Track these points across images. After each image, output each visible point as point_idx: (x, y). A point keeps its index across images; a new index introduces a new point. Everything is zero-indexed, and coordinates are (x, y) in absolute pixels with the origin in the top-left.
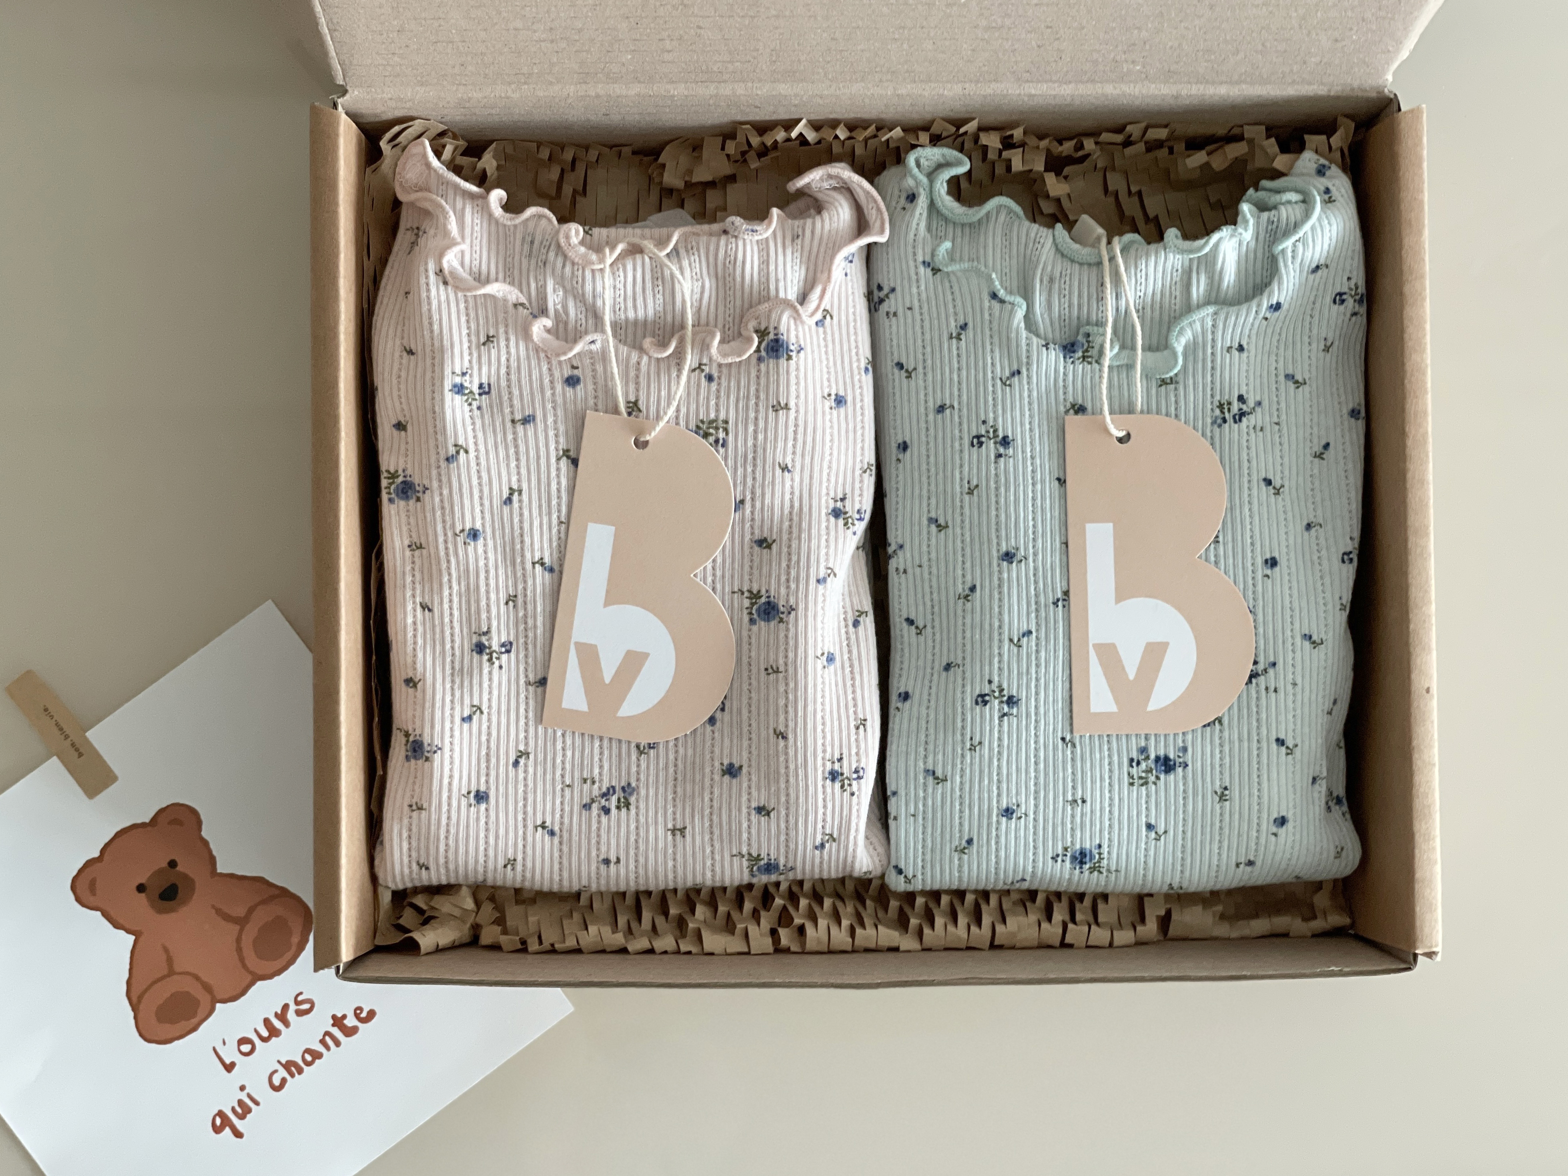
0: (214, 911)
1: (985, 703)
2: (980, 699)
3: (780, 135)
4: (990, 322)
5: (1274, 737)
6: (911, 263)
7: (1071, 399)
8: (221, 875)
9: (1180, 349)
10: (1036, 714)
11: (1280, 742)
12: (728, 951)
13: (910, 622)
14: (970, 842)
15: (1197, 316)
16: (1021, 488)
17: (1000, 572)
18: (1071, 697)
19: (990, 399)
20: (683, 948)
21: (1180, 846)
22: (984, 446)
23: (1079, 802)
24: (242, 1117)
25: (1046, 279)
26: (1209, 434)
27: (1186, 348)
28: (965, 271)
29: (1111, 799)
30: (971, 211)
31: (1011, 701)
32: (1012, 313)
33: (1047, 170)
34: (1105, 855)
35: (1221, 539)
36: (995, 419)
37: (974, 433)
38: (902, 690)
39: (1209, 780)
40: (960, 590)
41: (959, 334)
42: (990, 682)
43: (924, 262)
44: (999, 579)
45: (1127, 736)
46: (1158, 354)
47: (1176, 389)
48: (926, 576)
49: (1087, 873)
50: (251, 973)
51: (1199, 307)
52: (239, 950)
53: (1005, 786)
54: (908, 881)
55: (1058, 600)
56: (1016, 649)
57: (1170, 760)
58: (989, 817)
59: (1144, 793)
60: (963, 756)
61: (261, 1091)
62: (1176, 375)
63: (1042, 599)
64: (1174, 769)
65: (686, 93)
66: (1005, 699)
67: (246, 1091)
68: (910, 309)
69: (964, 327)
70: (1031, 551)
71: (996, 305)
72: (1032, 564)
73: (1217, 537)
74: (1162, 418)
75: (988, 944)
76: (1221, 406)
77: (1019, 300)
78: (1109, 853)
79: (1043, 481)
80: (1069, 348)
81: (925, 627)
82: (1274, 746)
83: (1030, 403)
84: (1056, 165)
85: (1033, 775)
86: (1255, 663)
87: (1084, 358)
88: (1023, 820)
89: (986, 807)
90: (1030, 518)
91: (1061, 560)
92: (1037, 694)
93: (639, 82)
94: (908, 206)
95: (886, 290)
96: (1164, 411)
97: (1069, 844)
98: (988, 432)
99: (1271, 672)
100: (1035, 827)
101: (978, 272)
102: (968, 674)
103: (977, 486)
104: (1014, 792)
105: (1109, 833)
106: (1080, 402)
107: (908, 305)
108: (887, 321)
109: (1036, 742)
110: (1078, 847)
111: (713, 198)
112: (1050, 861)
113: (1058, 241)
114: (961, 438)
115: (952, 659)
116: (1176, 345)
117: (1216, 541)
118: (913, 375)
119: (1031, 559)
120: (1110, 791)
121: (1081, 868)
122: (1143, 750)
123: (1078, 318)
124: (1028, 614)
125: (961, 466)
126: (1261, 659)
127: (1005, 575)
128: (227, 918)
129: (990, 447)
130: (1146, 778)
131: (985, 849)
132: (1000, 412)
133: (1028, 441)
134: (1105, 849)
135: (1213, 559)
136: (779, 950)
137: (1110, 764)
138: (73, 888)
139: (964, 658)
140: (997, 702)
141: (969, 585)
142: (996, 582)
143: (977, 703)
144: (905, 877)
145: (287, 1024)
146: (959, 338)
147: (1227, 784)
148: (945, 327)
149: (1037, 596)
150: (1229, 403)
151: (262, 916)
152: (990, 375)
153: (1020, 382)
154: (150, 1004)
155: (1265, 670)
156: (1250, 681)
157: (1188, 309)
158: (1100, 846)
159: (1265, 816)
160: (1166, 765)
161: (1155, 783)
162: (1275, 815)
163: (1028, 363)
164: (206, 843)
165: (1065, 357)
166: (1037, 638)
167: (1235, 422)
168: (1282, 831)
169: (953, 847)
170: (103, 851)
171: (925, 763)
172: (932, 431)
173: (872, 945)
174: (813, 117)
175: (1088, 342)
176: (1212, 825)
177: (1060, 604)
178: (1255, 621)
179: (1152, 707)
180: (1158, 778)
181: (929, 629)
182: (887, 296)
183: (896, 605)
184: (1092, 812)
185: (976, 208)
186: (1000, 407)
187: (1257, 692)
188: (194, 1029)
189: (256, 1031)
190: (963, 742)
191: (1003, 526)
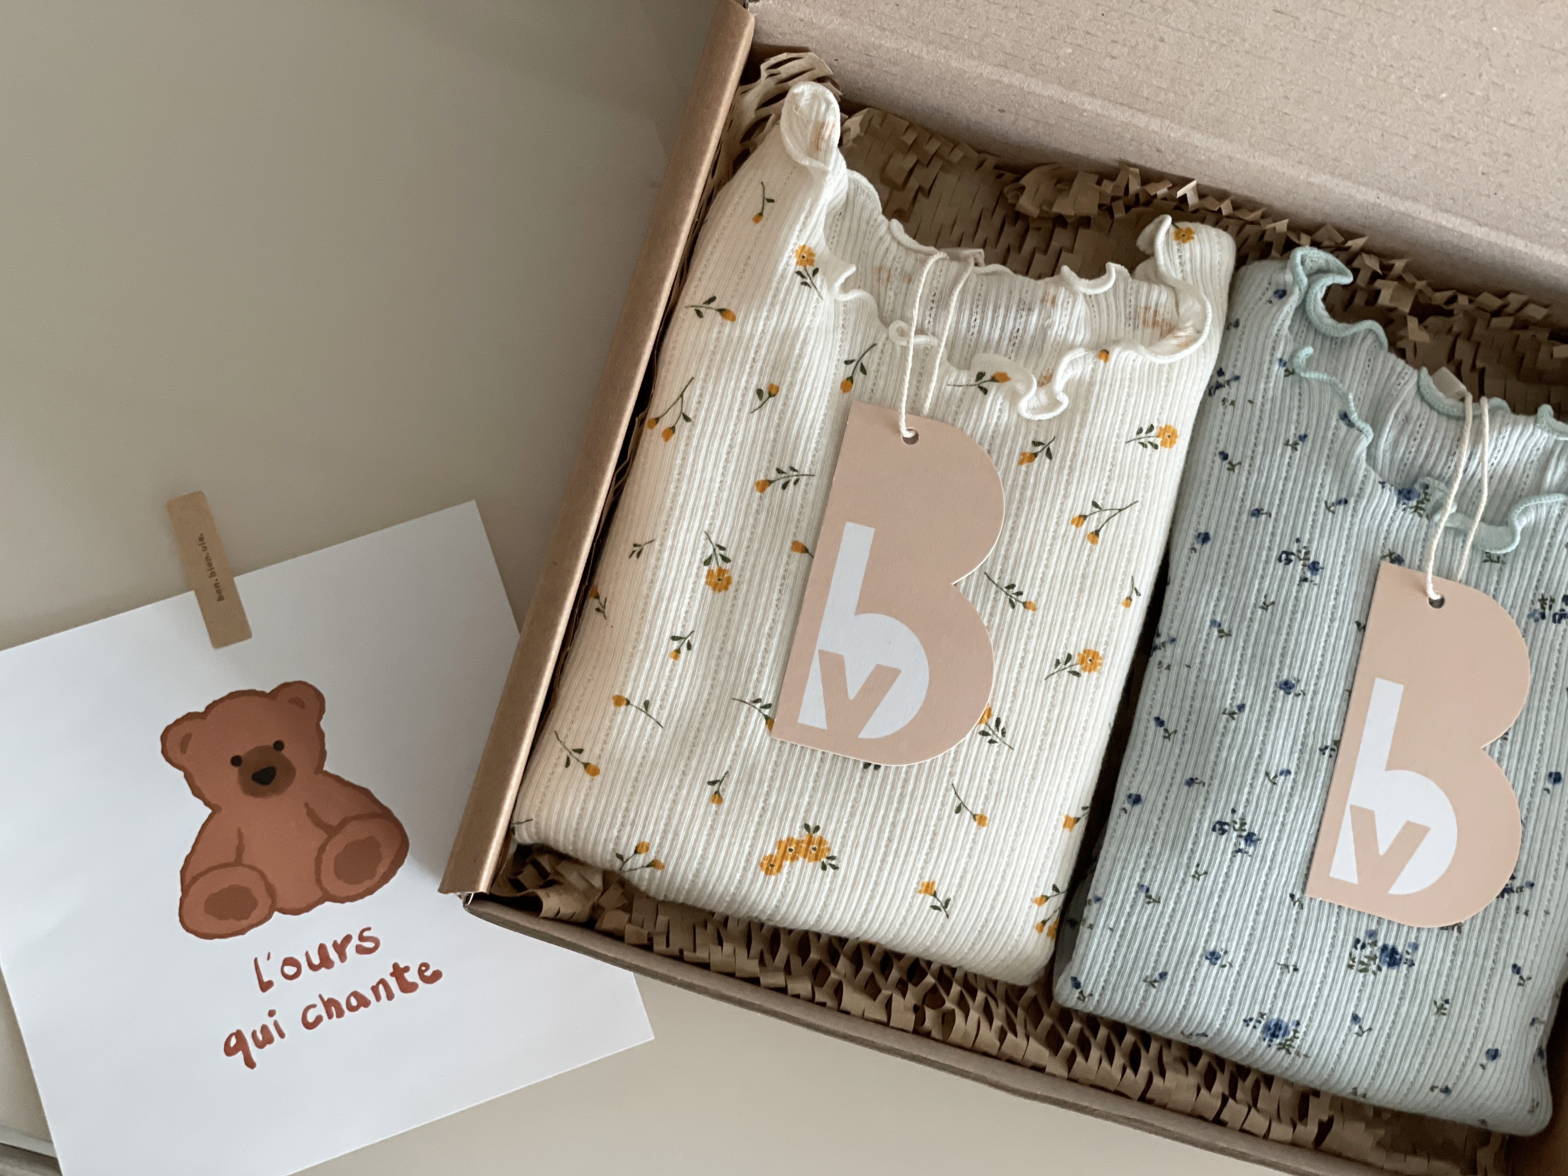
0: (305, 811)
1: (1223, 832)
2: (1218, 826)
3: (1162, 191)
4: (1332, 442)
5: (1512, 963)
6: (1267, 358)
7: (1390, 547)
8: (327, 774)
9: (1519, 529)
10: (1272, 860)
11: (1516, 969)
12: (867, 1014)
13: (1160, 722)
14: (1163, 975)
15: (1546, 501)
16: (1319, 619)
17: (1274, 700)
18: (1312, 854)
19: (1310, 519)
20: (819, 998)
21: (1380, 1049)
22: (1292, 565)
23: (1291, 968)
24: (260, 1045)
25: (1401, 417)
26: (1523, 625)
27: (1523, 529)
28: (1321, 382)
29: (1325, 976)
30: (1341, 326)
31: (1250, 838)
32: (1357, 441)
33: (1412, 313)
34: (1300, 1035)
35: (1510, 737)
36: (1310, 541)
37: (1285, 549)
38: (1134, 791)
39: (1431, 987)
40: (1228, 706)
41: (1296, 444)
42: (1234, 811)
43: (1281, 360)
44: (1271, 707)
45: (1359, 913)
46: (1492, 528)
47: (1501, 569)
48: (1193, 679)
49: (1274, 1048)
50: (322, 888)
51: (1549, 492)
52: (318, 861)
53: (1218, 927)
54: (1082, 997)
55: (1326, 748)
56: (1269, 785)
57: (1397, 953)
58: (1193, 954)
59: (1361, 980)
60: (1184, 882)
61: (291, 1022)
62: (1505, 555)
63: (1310, 741)
64: (1399, 964)
65: (1099, 111)
66: (1245, 834)
67: (274, 1018)
68: (1251, 402)
69: (1303, 438)
70: (1312, 688)
71: (1344, 427)
72: (1308, 702)
73: (1507, 734)
74: (1479, 593)
75: (1139, 1094)
76: (1543, 601)
77: (1368, 429)
78: (1305, 1033)
79: (1342, 620)
80: (1405, 494)
81: (1175, 732)
82: (1509, 970)
83: (1348, 537)
84: (1422, 311)
85: (1251, 924)
86: (1513, 878)
87: (1417, 508)
88: (1226, 969)
89: (1192, 943)
90: (1320, 653)
91: (1340, 706)
92: (1279, 839)
93: (1060, 84)
94: (1275, 300)
95: (1227, 376)
96: (1482, 588)
97: (1267, 1011)
98: (1299, 551)
99: (1527, 891)
100: (1236, 981)
101: (1333, 385)
102: (1213, 796)
103: (1273, 603)
104: (1226, 936)
105: (1313, 1012)
106: (1399, 552)
107: (1251, 398)
108: (1221, 408)
109: (1263, 890)
110: (1275, 1016)
111: (1061, 238)
112: (1242, 1022)
113: (1421, 383)
114: (1270, 549)
115: (1198, 774)
116: (1516, 523)
117: (1504, 738)
118: (1237, 469)
119: (1309, 697)
120: (1326, 968)
121: (1271, 1041)
122: (1372, 934)
123: (1421, 467)
124: (1291, 753)
125: (1262, 577)
126: (1520, 875)
127: (1279, 705)
128: (318, 823)
129: (1298, 568)
130: (1368, 965)
131: (1177, 987)
132: (1317, 535)
133: (1338, 574)
134: (1302, 1029)
135: (1496, 755)
136: (919, 1031)
137: (1334, 937)
138: (164, 738)
139: (1212, 778)
140: (1235, 834)
141: (1238, 702)
142: (1267, 709)
143: (1214, 829)
144: (1081, 993)
145: (343, 957)
146: (1294, 447)
147: (1450, 997)
148: (1283, 432)
149: (1305, 736)
150: (1553, 600)
151: (356, 832)
152: (1316, 495)
153: (1345, 512)
154: (204, 889)
155: (1521, 889)
156: (1502, 895)
157: (1537, 490)
158: (1298, 1024)
159: (1479, 1043)
160: (1392, 957)
161: (1375, 973)
162: (1490, 1046)
163: (1358, 495)
164: (321, 735)
165: (1398, 502)
166: (1294, 780)
167: (1554, 621)
168: (1491, 1065)
169: (1143, 977)
170: (209, 708)
171: (1141, 877)
172: (1241, 532)
173: (1018, 1056)
174: (1206, 182)
175: (1426, 494)
176: (1421, 1037)
177: (1327, 752)
178: (1523, 833)
179: (1394, 891)
180: (1379, 969)
181: (1180, 735)
182: (1228, 382)
183: (1148, 702)
184: (1301, 983)
185: (1345, 325)
186: (1318, 531)
187: (1507, 909)
188: (242, 932)
189: (307, 954)
190: (1188, 867)
191: (1290, 653)
